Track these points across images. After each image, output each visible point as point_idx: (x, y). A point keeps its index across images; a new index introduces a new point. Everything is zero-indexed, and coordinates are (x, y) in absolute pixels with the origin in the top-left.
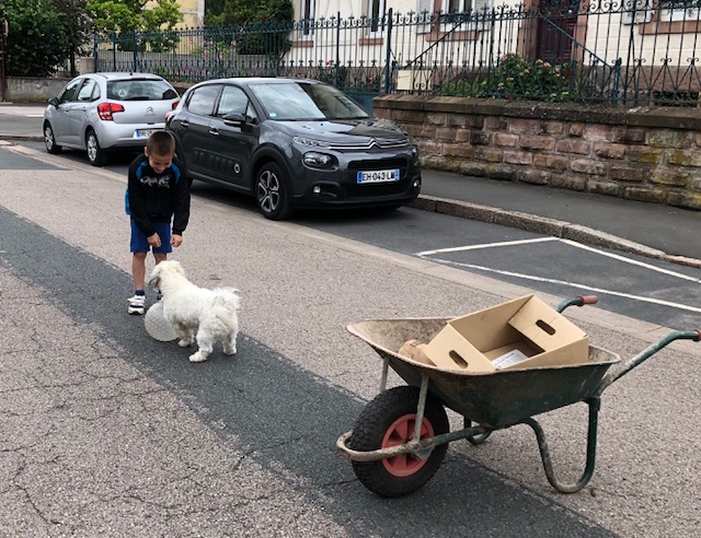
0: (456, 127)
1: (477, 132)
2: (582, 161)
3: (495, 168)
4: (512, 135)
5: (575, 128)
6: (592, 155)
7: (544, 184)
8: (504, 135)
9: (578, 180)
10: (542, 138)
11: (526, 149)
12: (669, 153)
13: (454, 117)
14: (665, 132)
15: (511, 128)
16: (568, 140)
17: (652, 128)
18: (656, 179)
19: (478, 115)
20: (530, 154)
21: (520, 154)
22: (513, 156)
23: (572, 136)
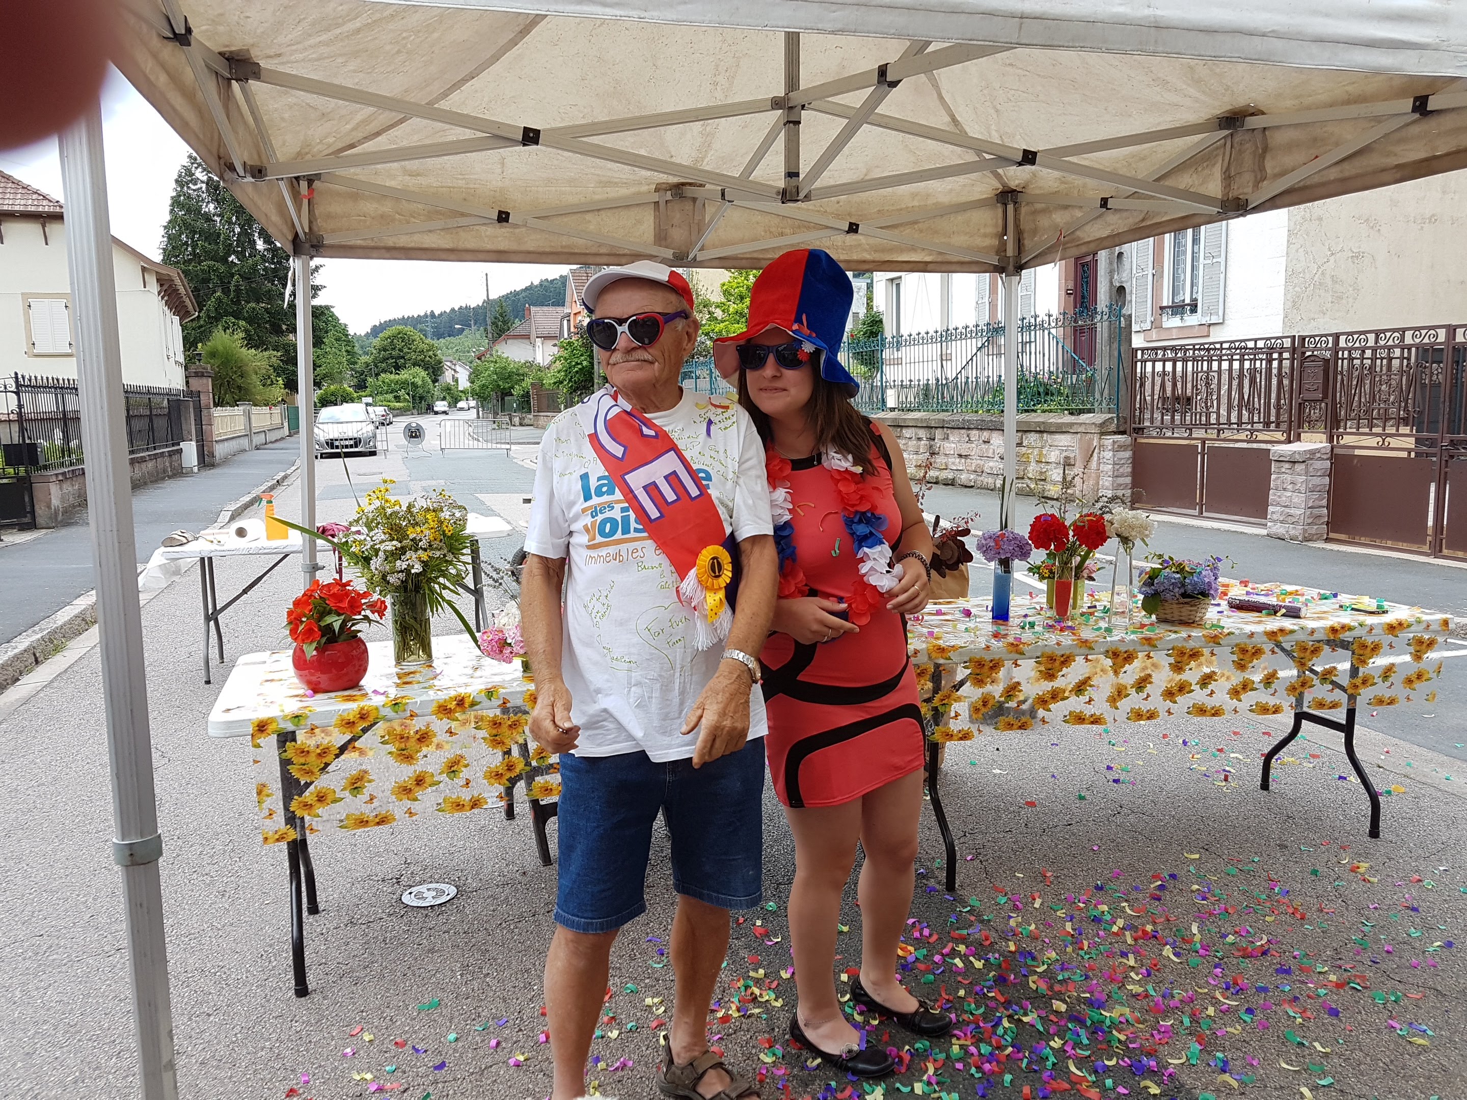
0: (919, 439)
1: (932, 443)
2: (991, 464)
3: (944, 475)
4: (952, 444)
5: (986, 434)
6: (997, 458)
7: (972, 487)
8: (948, 445)
9: (990, 480)
10: (969, 445)
11: (960, 456)
12: (1036, 452)
13: (917, 430)
14: (1032, 434)
15: (951, 438)
16: (983, 446)
17: (1026, 431)
18: (1030, 475)
19: (932, 427)
20: (963, 460)
21: (958, 460)
22: (953, 463)
23: (984, 442)
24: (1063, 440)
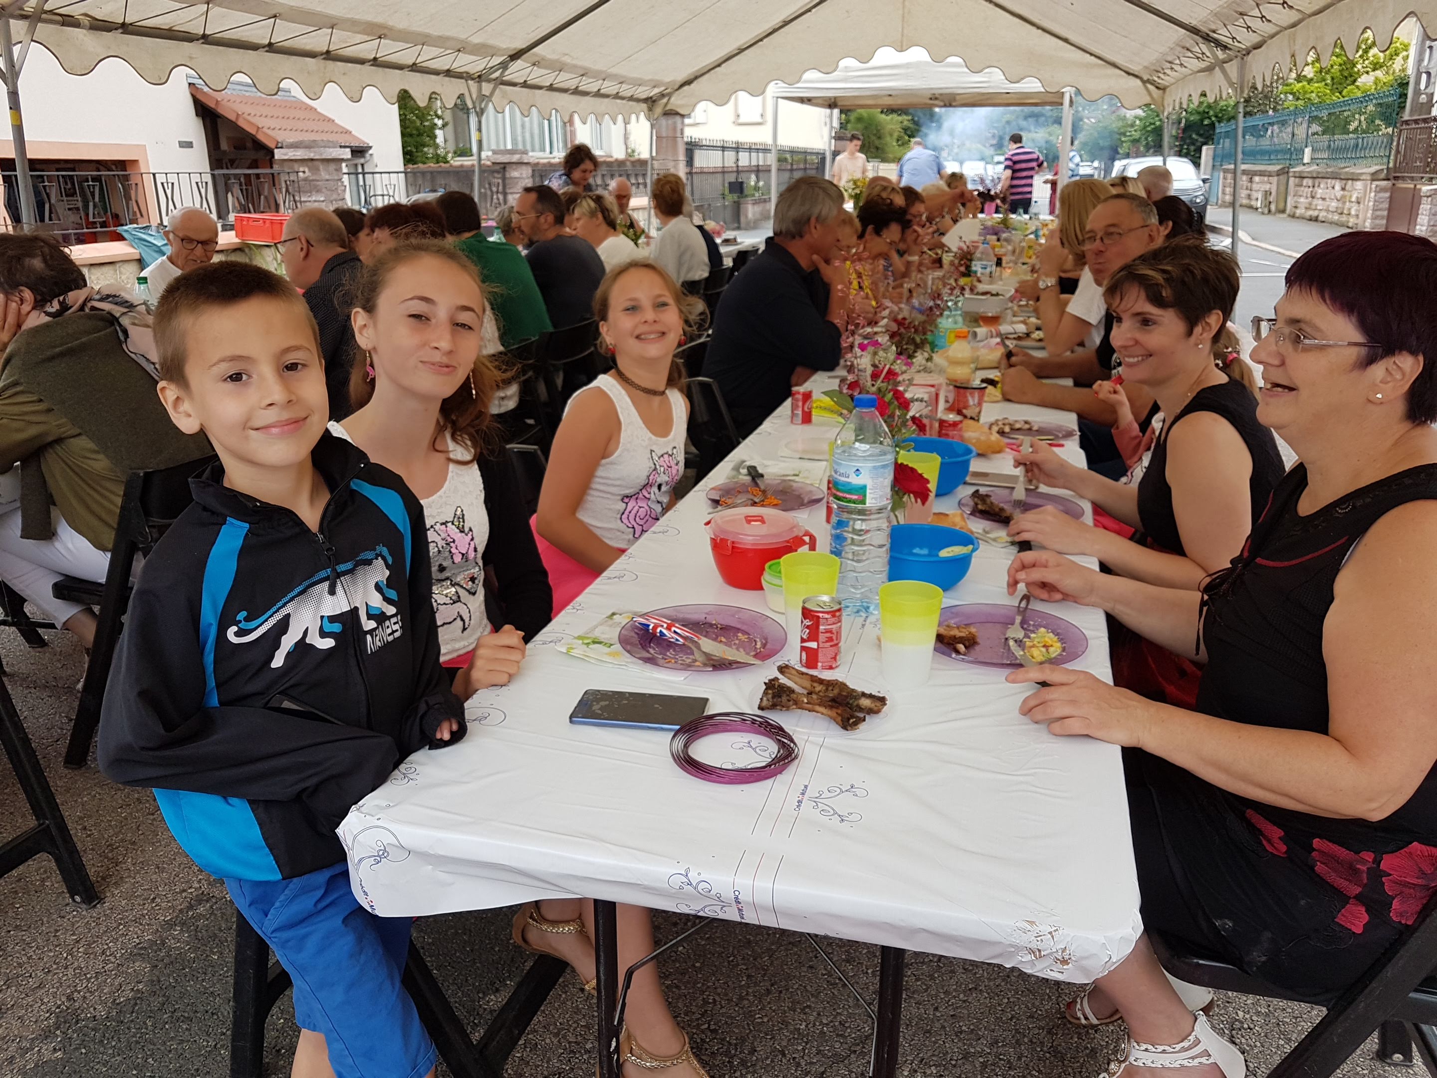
10: (1327, 191)
11: (1322, 199)
21: (1321, 202)
24: (1359, 185)
